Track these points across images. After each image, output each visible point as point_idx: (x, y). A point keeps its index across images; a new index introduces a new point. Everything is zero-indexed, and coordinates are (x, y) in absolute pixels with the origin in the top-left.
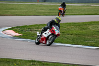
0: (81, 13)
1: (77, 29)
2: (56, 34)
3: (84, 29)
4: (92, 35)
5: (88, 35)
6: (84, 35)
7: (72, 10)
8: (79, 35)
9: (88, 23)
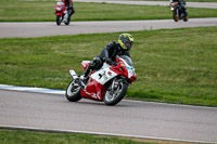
0: (34, 17)
1: (27, 51)
2: (130, 76)
3: (43, 52)
4: (59, 65)
5: (50, 66)
6: (42, 64)
7: (13, 10)
8: (31, 65)
9: (50, 38)
